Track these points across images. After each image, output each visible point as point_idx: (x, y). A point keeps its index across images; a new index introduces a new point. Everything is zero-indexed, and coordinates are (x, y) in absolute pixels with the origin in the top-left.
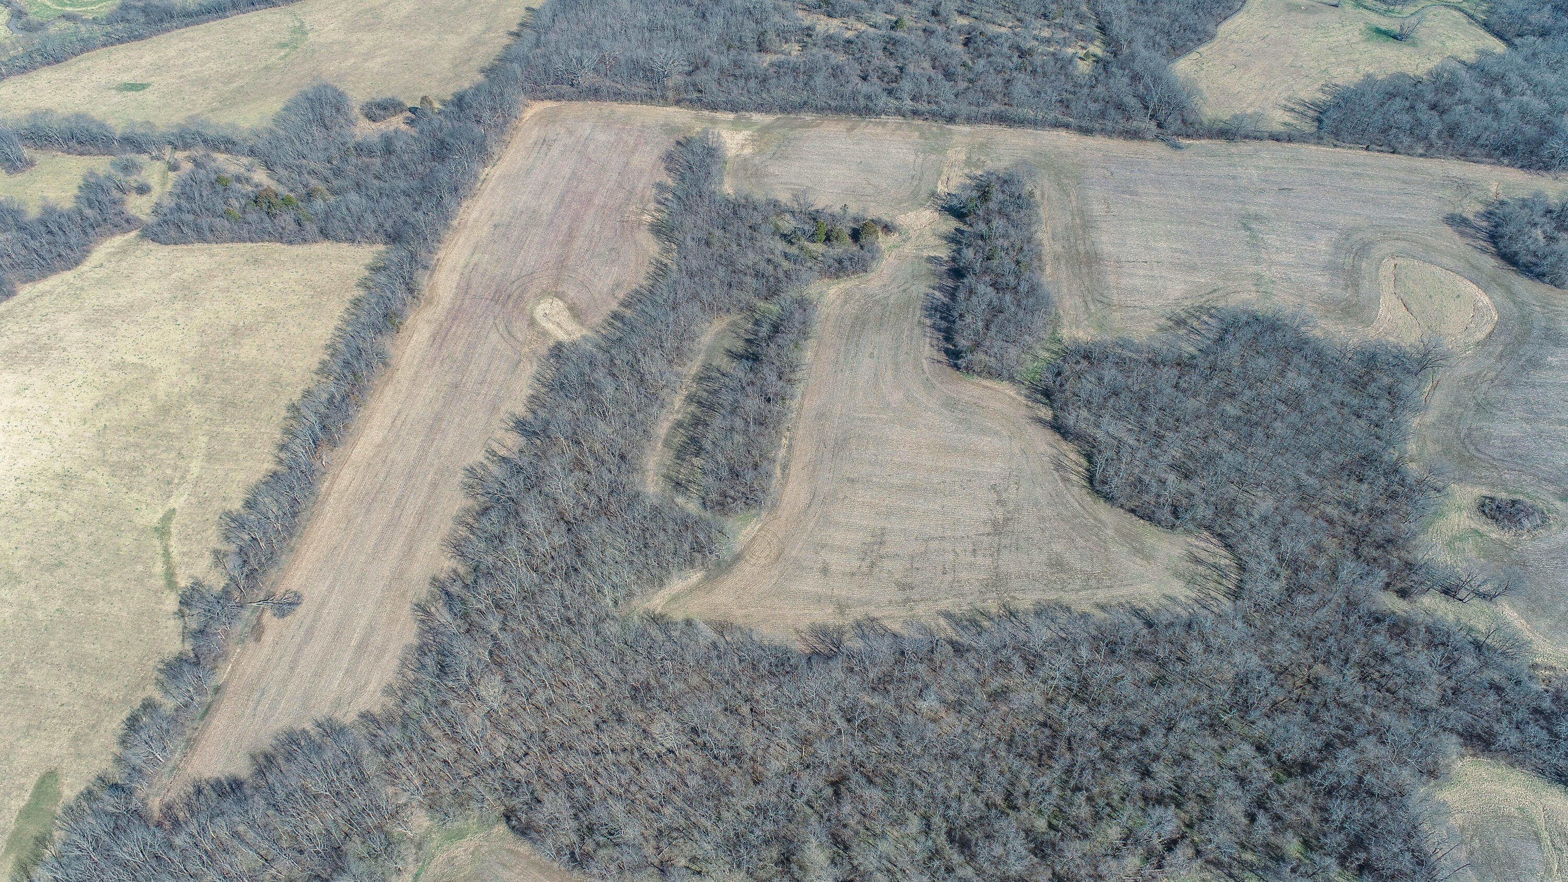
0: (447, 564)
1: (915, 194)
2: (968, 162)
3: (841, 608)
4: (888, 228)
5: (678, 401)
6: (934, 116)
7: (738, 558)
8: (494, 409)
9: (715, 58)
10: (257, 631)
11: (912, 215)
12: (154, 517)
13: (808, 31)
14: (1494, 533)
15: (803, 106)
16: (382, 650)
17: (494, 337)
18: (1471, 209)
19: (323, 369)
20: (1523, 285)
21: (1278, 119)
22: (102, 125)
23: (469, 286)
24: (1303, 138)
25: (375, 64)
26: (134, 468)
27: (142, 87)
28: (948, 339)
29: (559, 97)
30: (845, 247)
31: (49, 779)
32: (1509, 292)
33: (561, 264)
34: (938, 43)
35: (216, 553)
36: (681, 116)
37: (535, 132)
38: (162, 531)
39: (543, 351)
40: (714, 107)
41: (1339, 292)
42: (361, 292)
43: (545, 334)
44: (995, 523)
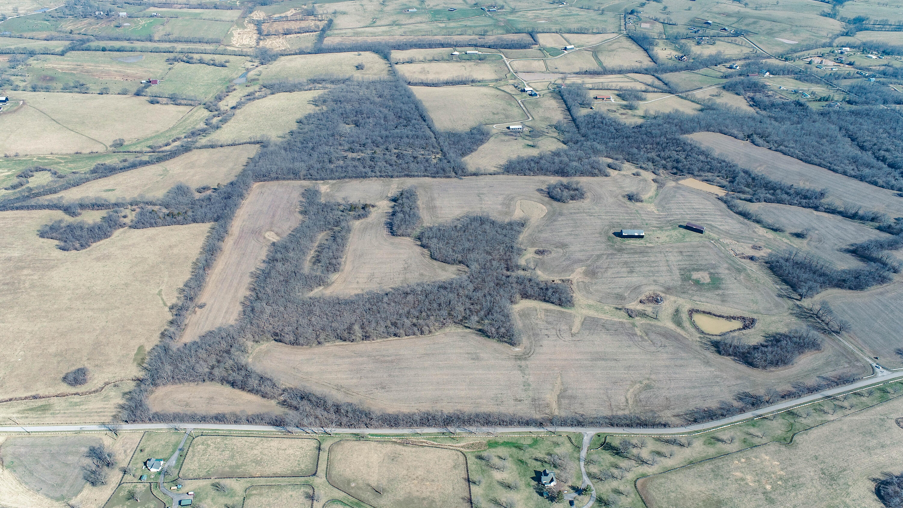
0: (248, 293)
1: (381, 197)
2: (398, 188)
3: (362, 290)
4: (373, 206)
5: (312, 252)
6: (387, 176)
7: (333, 283)
8: (256, 258)
9: (315, 165)
10: (195, 312)
11: (380, 203)
12: (157, 291)
13: (346, 157)
14: (538, 257)
15: (345, 177)
16: (232, 313)
17: (253, 242)
18: (544, 187)
19: (201, 253)
20: (555, 204)
21: (492, 169)
22: (105, 200)
23: (243, 230)
24: (498, 174)
25: (197, 177)
26: (147, 281)
27: (114, 190)
28: (391, 229)
29: (265, 181)
30: (362, 212)
31: (141, 348)
32: (551, 205)
33: (272, 223)
34: (387, 157)
35: (178, 297)
36: (306, 183)
37: (258, 190)
38: (160, 294)
39: (269, 244)
40: (316, 180)
41: (504, 209)
42: (209, 234)
43: (269, 240)
44: (405, 268)
